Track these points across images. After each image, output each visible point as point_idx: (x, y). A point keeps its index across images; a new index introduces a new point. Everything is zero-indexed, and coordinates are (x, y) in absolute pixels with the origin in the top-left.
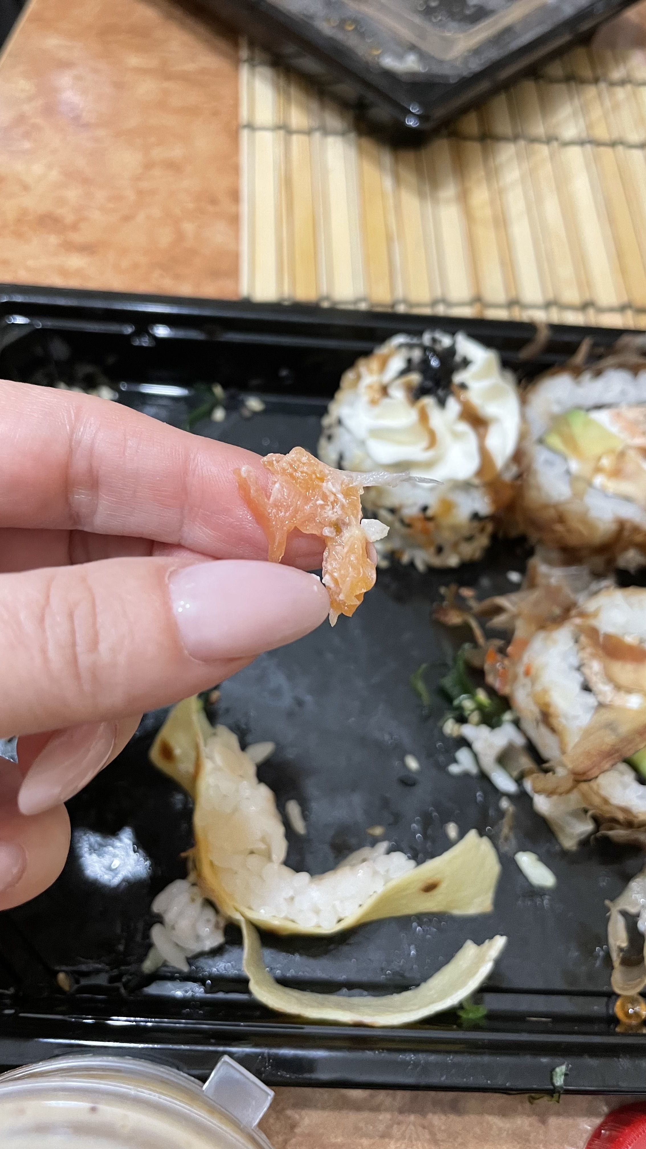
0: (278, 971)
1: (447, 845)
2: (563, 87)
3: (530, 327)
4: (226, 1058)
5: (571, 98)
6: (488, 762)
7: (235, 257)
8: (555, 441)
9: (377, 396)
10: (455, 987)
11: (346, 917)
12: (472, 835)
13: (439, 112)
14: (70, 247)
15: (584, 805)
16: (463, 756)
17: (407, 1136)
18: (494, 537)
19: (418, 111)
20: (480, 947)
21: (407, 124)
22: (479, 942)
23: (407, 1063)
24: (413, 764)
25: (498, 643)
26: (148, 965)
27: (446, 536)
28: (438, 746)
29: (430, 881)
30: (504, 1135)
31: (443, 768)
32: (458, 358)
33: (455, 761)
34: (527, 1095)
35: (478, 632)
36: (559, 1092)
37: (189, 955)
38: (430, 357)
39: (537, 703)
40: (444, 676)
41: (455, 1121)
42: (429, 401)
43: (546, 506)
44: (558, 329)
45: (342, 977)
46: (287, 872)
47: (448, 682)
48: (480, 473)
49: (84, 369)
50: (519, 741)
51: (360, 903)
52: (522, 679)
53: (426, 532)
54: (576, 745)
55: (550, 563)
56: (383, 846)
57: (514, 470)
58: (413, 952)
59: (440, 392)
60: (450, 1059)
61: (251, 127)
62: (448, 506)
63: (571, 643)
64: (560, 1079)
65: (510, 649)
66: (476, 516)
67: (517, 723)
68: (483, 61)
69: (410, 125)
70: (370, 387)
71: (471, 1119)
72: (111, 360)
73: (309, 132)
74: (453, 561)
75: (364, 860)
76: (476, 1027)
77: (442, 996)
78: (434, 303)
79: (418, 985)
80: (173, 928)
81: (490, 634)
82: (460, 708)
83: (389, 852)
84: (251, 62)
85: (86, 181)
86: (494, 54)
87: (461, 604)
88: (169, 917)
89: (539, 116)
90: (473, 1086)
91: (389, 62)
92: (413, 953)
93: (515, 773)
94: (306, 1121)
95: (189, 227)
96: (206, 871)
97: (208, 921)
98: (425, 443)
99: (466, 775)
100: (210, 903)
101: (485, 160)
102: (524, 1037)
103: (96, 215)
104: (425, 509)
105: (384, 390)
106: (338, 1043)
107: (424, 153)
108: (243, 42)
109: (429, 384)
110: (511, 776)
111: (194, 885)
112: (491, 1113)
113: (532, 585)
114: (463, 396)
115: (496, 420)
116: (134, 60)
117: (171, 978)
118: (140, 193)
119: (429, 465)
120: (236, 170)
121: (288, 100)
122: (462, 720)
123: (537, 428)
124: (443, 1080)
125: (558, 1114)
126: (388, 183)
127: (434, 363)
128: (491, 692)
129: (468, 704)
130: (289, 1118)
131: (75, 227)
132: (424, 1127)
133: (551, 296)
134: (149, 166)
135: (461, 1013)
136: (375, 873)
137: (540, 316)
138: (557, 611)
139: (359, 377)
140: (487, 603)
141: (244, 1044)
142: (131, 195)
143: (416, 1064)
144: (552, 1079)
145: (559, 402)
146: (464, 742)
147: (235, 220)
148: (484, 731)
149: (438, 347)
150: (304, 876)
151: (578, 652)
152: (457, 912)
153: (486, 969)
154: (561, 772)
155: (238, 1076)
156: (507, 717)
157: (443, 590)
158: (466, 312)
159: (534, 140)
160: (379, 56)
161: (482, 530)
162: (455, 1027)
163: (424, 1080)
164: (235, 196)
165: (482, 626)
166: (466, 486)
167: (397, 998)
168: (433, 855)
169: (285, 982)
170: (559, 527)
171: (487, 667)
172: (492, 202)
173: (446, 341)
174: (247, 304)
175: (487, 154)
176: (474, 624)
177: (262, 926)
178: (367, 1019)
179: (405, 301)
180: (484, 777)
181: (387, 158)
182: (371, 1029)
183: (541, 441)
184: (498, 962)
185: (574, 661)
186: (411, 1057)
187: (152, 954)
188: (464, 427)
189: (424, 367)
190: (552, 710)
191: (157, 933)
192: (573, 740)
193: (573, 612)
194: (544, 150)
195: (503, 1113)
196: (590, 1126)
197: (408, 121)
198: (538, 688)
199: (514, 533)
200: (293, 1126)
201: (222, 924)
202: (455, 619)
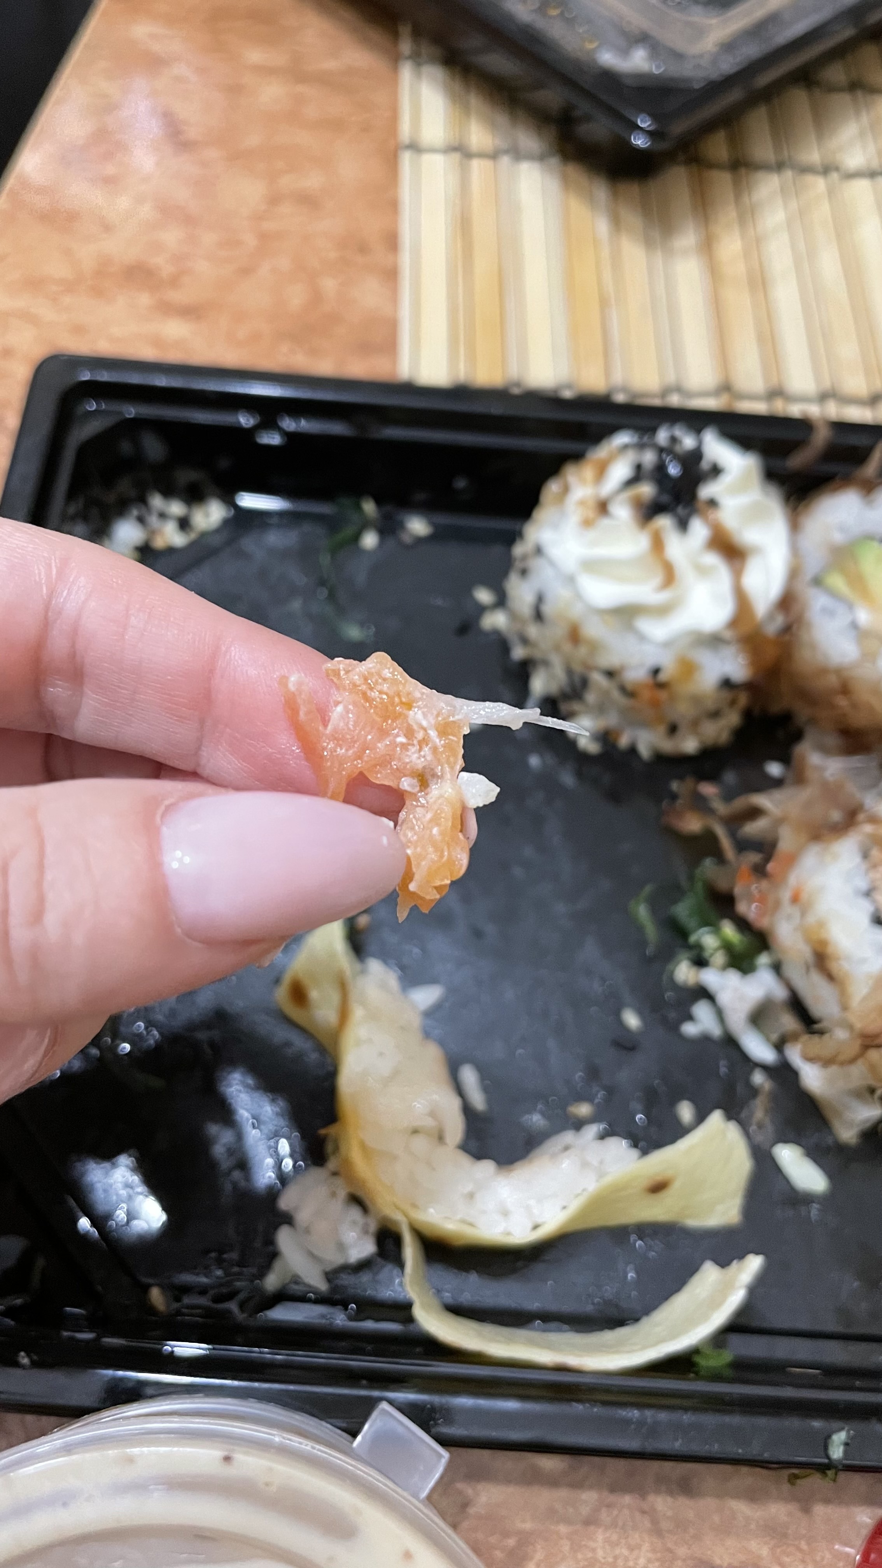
0: (447, 1294)
1: (678, 1132)
2: (846, 97)
3: (804, 425)
4: (384, 1405)
5: (858, 113)
6: (738, 1021)
7: (392, 326)
8: (837, 581)
9: (591, 514)
10: (691, 1322)
11: (544, 1223)
12: (716, 1118)
13: (679, 128)
14: (167, 309)
15: (872, 1082)
16: (702, 1011)
17: (620, 1523)
18: (747, 714)
19: (649, 126)
20: (724, 1271)
21: (632, 143)
22: (723, 1263)
23: (627, 1422)
24: (632, 1020)
25: (754, 857)
26: (272, 1282)
27: (683, 710)
28: (667, 997)
29: (659, 1178)
30: (753, 1526)
31: (674, 1028)
32: (705, 465)
33: (690, 1018)
34: (786, 1473)
35: (726, 843)
36: (836, 1467)
37: (329, 1268)
38: (667, 461)
39: (808, 940)
40: (675, 902)
41: (686, 1507)
42: (664, 522)
43: (824, 671)
44: (841, 427)
45: (534, 1305)
46: (465, 1160)
47: (683, 910)
48: (734, 623)
49: (185, 476)
50: (780, 993)
51: (565, 1204)
52: (787, 908)
53: (655, 704)
54: (865, 999)
55: (826, 751)
56: (592, 1130)
57: (780, 620)
58: (631, 1275)
59: (680, 510)
60: (687, 1418)
61: (415, 147)
62: (688, 668)
63: (857, 859)
64: (838, 1451)
65: (770, 867)
66: (727, 684)
67: (777, 968)
68: (738, 60)
69: (638, 145)
70: (582, 503)
71: (708, 1503)
72: (224, 463)
73: (494, 156)
74: (690, 745)
75: (567, 1148)
76: (716, 1377)
77: (674, 1335)
78: (666, 392)
79: (637, 1320)
80: (307, 1231)
81: (743, 845)
82: (698, 947)
83: (602, 1137)
84: (416, 58)
85: (189, 220)
86: (752, 51)
87: (700, 804)
88: (303, 1217)
89: (813, 137)
90: (718, 1456)
91: (608, 58)
92: (632, 1277)
93: (775, 1037)
94: (483, 1499)
95: (329, 285)
96: (356, 1155)
97: (354, 1223)
98: (658, 579)
99: (705, 1039)
100: (357, 1201)
101: (738, 196)
102: (788, 1392)
103: (202, 267)
104: (656, 671)
105: (603, 507)
106: (533, 1392)
107: (654, 186)
108: (405, 30)
109: (665, 499)
110: (768, 1039)
111: (335, 1174)
112: (737, 1496)
113: (800, 779)
114: (712, 515)
115: (756, 550)
116: (255, 56)
117: (302, 1299)
118: (264, 237)
119: (662, 611)
120: (394, 206)
121: (466, 110)
122: (700, 962)
123: (812, 565)
124: (678, 1445)
125: (827, 1501)
126: (602, 226)
127: (673, 470)
128: (743, 924)
129: (709, 941)
130: (460, 1493)
131: (174, 282)
132: (644, 1512)
133: (827, 384)
134: (274, 200)
135: (697, 1359)
136: (585, 1165)
137: (813, 411)
138: (836, 816)
139: (566, 490)
140: (740, 803)
141: (406, 1388)
142: (250, 240)
143: (641, 1423)
144: (826, 1448)
145: (842, 529)
146: (703, 993)
147: (391, 275)
148: (733, 978)
149: (678, 449)
150: (487, 1167)
151: (867, 871)
152: (692, 1223)
153: (736, 1298)
154: (841, 1034)
155: (400, 1430)
156: (763, 959)
157: (675, 786)
158: (711, 404)
159: (806, 170)
160: (594, 50)
161: (733, 703)
162: (692, 1375)
163: (651, 1446)
164: (392, 242)
165: (732, 833)
166: (714, 641)
167: (609, 1336)
168: (658, 1144)
169: (457, 1310)
170: (842, 702)
171: (738, 891)
172: (747, 254)
173: (688, 442)
174: (409, 388)
175: (739, 189)
176: (720, 831)
177: (426, 1232)
178: (572, 1360)
179: (624, 389)
180: (730, 1042)
181: (601, 191)
182: (578, 1375)
183: (817, 582)
184: (753, 1290)
185: (863, 884)
186: (635, 1414)
187: (277, 1265)
188: (713, 559)
189: (659, 474)
190: (830, 950)
191: (284, 1238)
192: (859, 991)
193: (861, 817)
194: (819, 184)
195: (753, 1496)
196: (870, 1518)
197: (635, 139)
198: (811, 919)
199: (775, 708)
200: (465, 1505)
201: (373, 1227)
202: (693, 824)
